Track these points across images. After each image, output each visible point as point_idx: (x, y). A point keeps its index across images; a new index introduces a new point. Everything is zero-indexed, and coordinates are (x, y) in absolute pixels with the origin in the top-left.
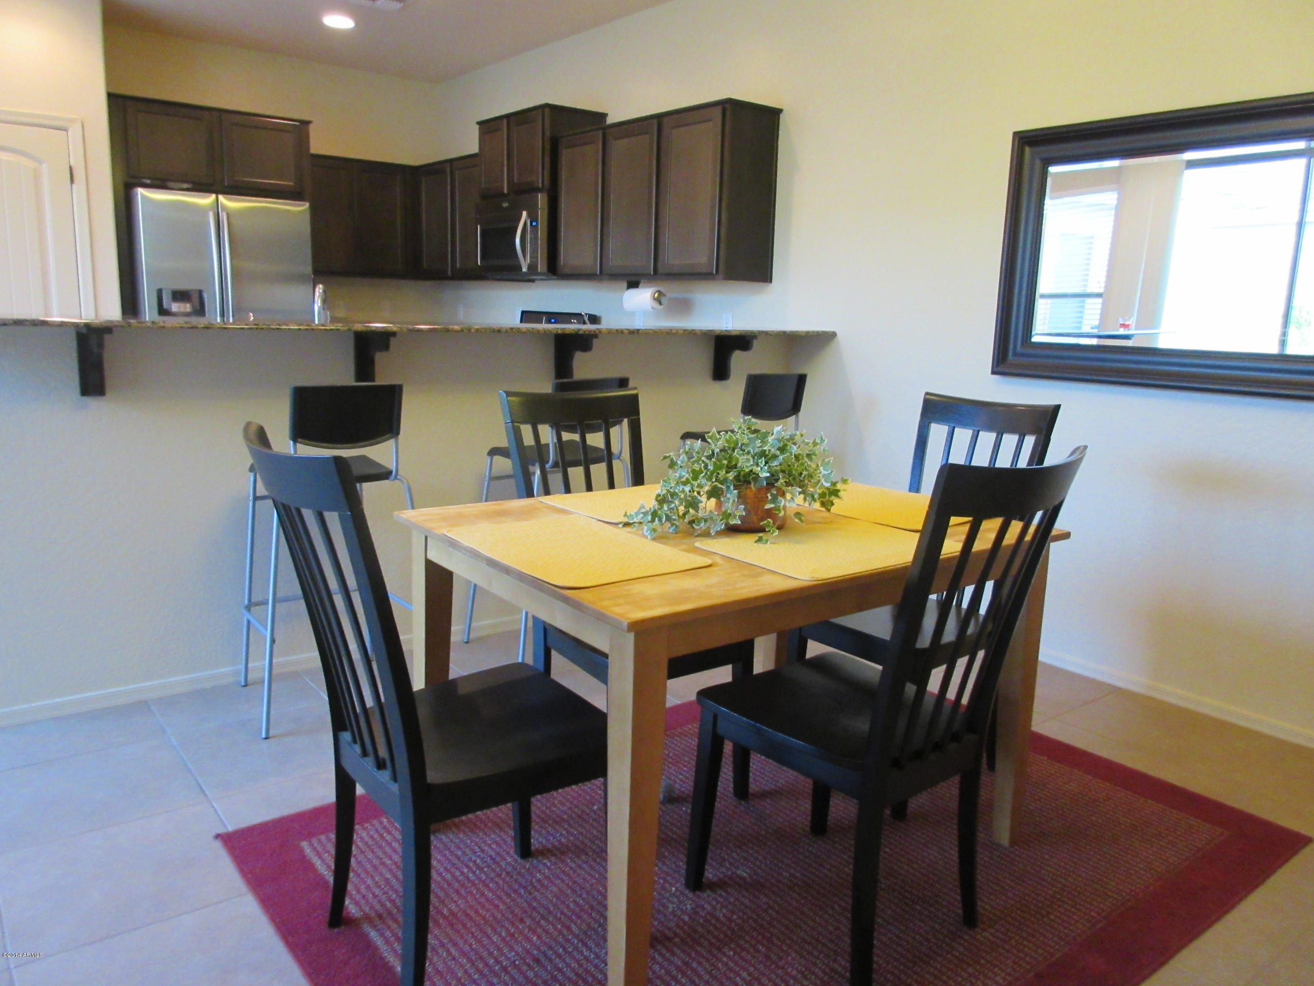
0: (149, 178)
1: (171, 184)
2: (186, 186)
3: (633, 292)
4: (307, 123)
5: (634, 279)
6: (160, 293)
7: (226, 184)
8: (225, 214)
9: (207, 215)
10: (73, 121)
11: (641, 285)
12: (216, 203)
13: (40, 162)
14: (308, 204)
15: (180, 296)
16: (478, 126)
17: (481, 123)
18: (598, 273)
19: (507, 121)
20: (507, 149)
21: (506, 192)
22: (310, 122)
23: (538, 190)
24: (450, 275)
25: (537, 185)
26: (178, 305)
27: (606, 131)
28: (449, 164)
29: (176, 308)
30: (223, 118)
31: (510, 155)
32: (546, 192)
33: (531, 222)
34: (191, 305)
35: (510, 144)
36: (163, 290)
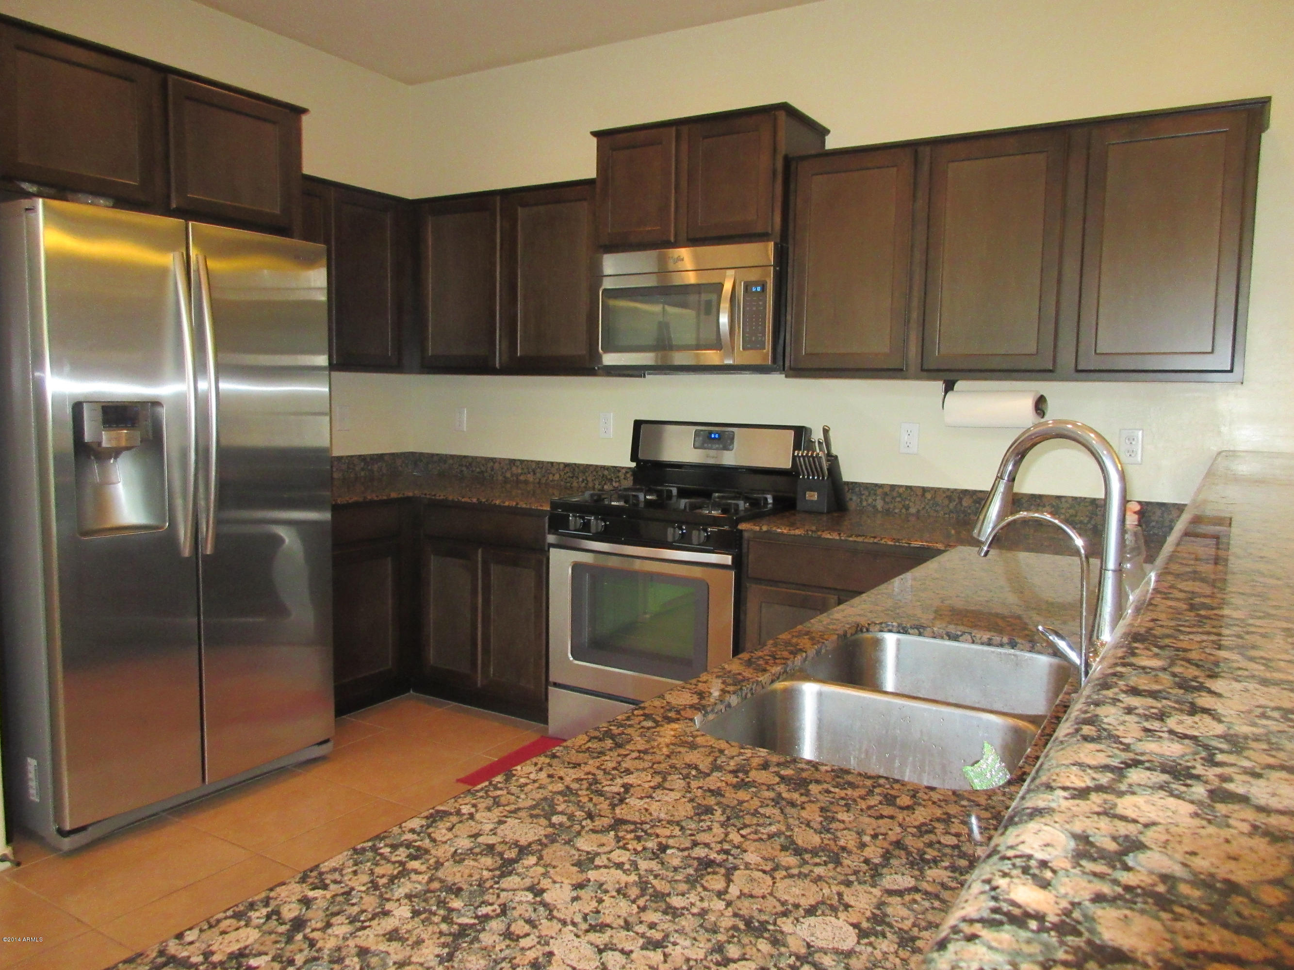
1: (81, 198)
2: (104, 202)
4: (299, 111)
6: (78, 407)
7: (174, 206)
8: (201, 258)
12: (184, 234)
15: (118, 416)
16: (594, 140)
17: (601, 135)
18: (904, 369)
19: (677, 131)
20: (677, 174)
21: (672, 239)
22: (304, 111)
23: (762, 237)
24: (497, 365)
25: (759, 229)
26: (114, 433)
27: (921, 149)
28: (498, 198)
29: (110, 440)
30: (170, 83)
31: (684, 183)
32: (778, 241)
33: (747, 286)
34: (137, 434)
35: (685, 166)
36: (85, 406)
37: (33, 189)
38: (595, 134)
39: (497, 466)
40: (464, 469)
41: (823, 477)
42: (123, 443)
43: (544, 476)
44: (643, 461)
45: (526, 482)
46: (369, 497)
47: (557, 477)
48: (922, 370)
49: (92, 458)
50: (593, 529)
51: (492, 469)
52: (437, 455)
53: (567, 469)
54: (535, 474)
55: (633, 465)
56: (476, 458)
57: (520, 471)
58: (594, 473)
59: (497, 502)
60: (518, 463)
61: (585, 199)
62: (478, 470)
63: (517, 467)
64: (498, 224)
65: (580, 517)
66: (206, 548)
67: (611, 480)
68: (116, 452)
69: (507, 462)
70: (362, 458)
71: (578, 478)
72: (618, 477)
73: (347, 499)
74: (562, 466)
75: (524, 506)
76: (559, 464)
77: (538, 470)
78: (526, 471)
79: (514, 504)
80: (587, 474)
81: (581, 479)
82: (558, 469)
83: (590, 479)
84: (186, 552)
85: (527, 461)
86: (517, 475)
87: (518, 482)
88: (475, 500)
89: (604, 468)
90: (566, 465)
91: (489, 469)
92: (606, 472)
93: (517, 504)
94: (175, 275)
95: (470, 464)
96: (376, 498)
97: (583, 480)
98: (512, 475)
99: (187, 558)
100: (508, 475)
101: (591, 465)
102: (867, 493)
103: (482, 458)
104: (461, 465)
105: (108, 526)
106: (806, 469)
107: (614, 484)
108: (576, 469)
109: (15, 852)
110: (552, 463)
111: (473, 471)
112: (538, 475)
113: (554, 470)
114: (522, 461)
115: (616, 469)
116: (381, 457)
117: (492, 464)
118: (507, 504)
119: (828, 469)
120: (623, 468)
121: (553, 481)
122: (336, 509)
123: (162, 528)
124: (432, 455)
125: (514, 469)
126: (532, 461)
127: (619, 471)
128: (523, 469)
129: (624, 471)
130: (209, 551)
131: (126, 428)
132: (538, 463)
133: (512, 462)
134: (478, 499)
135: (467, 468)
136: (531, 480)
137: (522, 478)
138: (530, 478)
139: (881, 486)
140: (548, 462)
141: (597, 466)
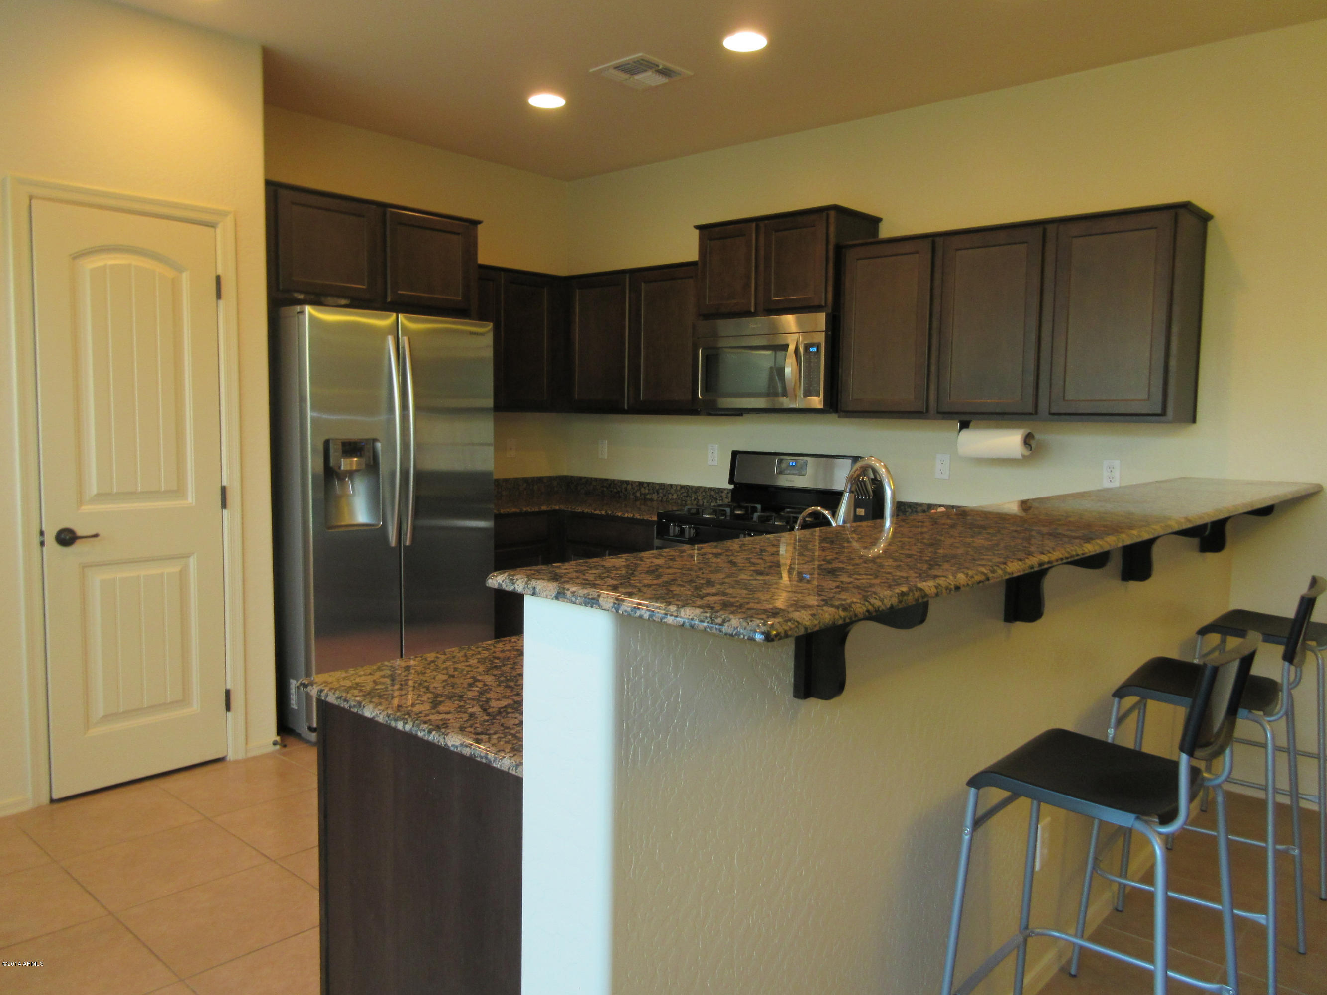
0: (301, 292)
1: (330, 300)
2: (344, 302)
3: (966, 435)
4: (475, 223)
5: (965, 418)
6: (327, 443)
7: (389, 300)
8: (406, 339)
9: (384, 340)
10: (225, 214)
11: (971, 425)
12: (396, 324)
13: (179, 269)
14: (492, 324)
15: (352, 448)
16: (697, 232)
17: (702, 228)
18: (925, 412)
19: (757, 226)
20: (756, 259)
21: (753, 310)
22: (479, 222)
23: (817, 309)
24: (626, 408)
25: (816, 303)
26: (348, 460)
27: (938, 239)
28: (628, 276)
29: (346, 465)
30: (388, 215)
31: (762, 267)
32: (830, 311)
33: (807, 347)
34: (363, 460)
35: (762, 253)
36: (331, 441)
37: (301, 296)
38: (697, 227)
39: (629, 487)
40: (605, 489)
41: (869, 497)
42: (354, 468)
43: (665, 496)
44: (738, 483)
45: (652, 500)
46: (525, 509)
47: (675, 496)
48: (938, 413)
49: (335, 477)
50: (687, 535)
51: (626, 490)
52: (585, 478)
53: (683, 490)
54: (658, 493)
55: (732, 486)
56: (614, 480)
57: (647, 491)
58: (704, 493)
59: (620, 514)
60: (646, 485)
61: (691, 277)
62: (615, 490)
63: (645, 488)
64: (628, 295)
65: (678, 526)
66: (406, 541)
67: (716, 499)
68: (351, 474)
69: (637, 484)
70: (526, 480)
71: (691, 497)
72: (721, 497)
73: (508, 510)
74: (679, 488)
75: (639, 517)
76: (677, 485)
77: (661, 491)
78: (651, 491)
79: (632, 516)
80: (698, 494)
81: (693, 498)
82: (676, 490)
83: (700, 498)
84: (393, 542)
85: (653, 483)
86: (645, 494)
87: (646, 500)
88: (603, 513)
89: (711, 489)
90: (682, 487)
91: (624, 490)
92: (712, 493)
93: (634, 516)
94: (389, 350)
95: (610, 485)
96: (529, 510)
97: (695, 499)
98: (641, 494)
99: (392, 547)
100: (638, 494)
101: (701, 487)
102: (910, 511)
103: (618, 480)
104: (602, 487)
105: (343, 523)
106: (863, 490)
107: (718, 502)
108: (690, 490)
109: (282, 740)
110: (671, 485)
111: (611, 491)
112: (661, 495)
113: (672, 491)
114: (648, 483)
115: (720, 491)
116: (540, 479)
117: (626, 485)
118: (626, 515)
119: (873, 491)
120: (725, 489)
121: (672, 499)
122: (498, 518)
123: (378, 525)
124: (580, 478)
125: (643, 489)
126: (656, 483)
127: (722, 492)
128: (649, 490)
129: (726, 492)
130: (408, 543)
131: (356, 457)
132: (661, 485)
133: (641, 484)
134: (606, 512)
135: (607, 488)
136: (655, 499)
137: (648, 497)
138: (655, 496)
139: (921, 505)
140: (668, 484)
141: (705, 488)
